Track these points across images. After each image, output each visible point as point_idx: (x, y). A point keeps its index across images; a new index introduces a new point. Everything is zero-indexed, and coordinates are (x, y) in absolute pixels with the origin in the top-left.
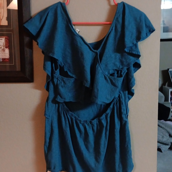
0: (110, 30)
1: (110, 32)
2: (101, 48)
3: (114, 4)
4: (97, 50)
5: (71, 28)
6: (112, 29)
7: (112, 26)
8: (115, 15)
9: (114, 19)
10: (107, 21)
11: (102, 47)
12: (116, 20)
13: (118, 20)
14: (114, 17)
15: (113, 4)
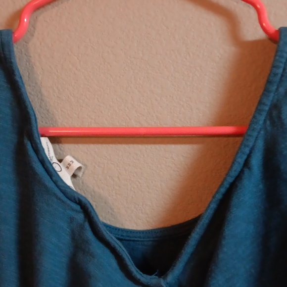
0: (237, 168)
1: (239, 178)
2: (187, 263)
3: (260, 35)
4: (163, 274)
5: (31, 152)
6: (247, 164)
7: (247, 150)
8: (266, 91)
9: (258, 111)
10: (221, 122)
11: (193, 254)
12: (270, 113)
13: (279, 118)
14: (260, 103)
15: (253, 32)
